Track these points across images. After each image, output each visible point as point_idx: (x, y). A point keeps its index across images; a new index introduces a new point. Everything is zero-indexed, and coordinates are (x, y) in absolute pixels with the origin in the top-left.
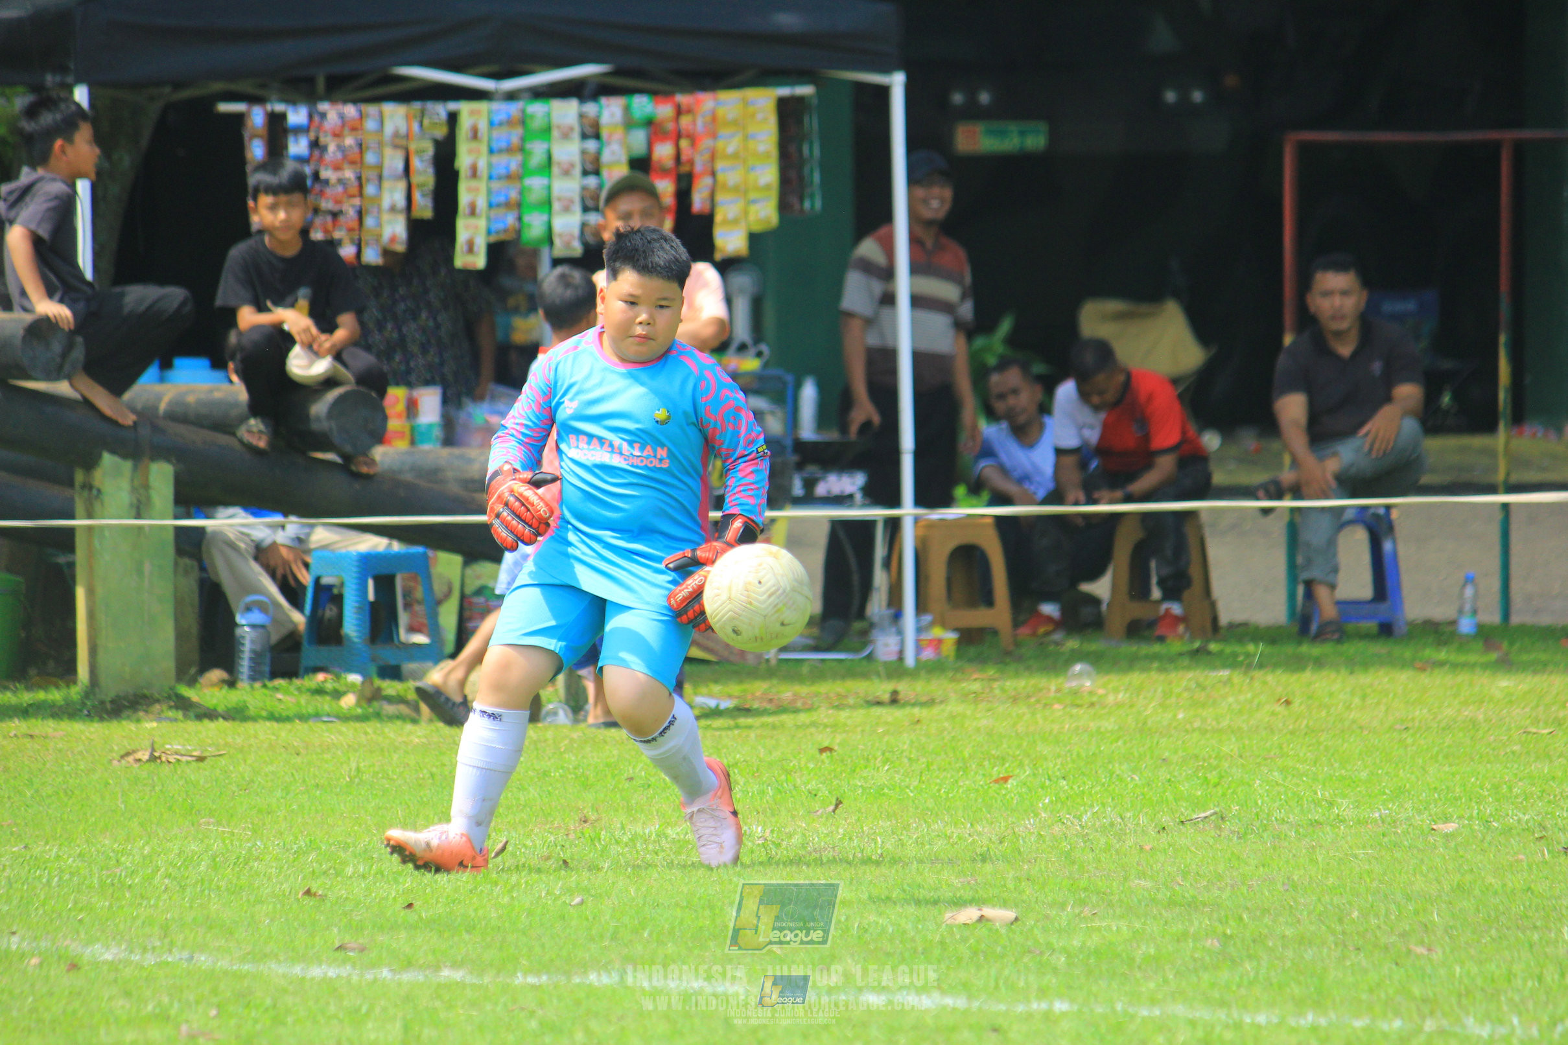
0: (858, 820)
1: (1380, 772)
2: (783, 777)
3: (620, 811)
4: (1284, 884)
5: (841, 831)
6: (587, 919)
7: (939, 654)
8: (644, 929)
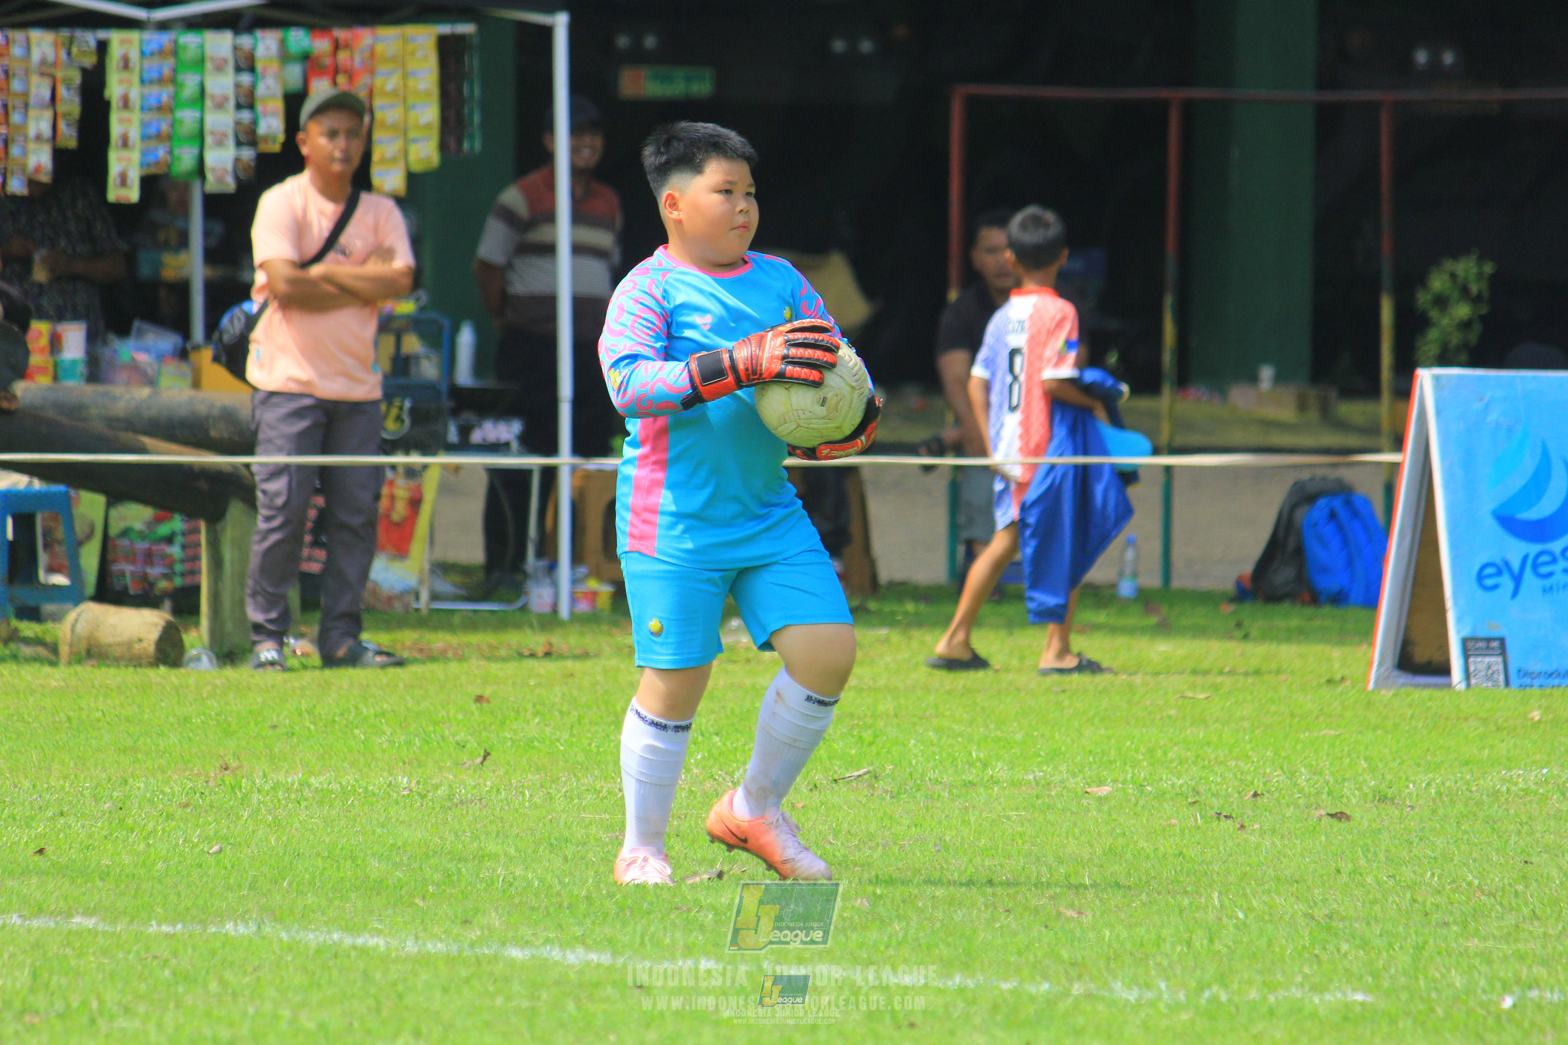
0: (506, 773)
1: (1036, 734)
2: (431, 728)
3: (263, 759)
4: (936, 845)
5: (489, 783)
6: (226, 868)
7: (594, 607)
8: (284, 879)
